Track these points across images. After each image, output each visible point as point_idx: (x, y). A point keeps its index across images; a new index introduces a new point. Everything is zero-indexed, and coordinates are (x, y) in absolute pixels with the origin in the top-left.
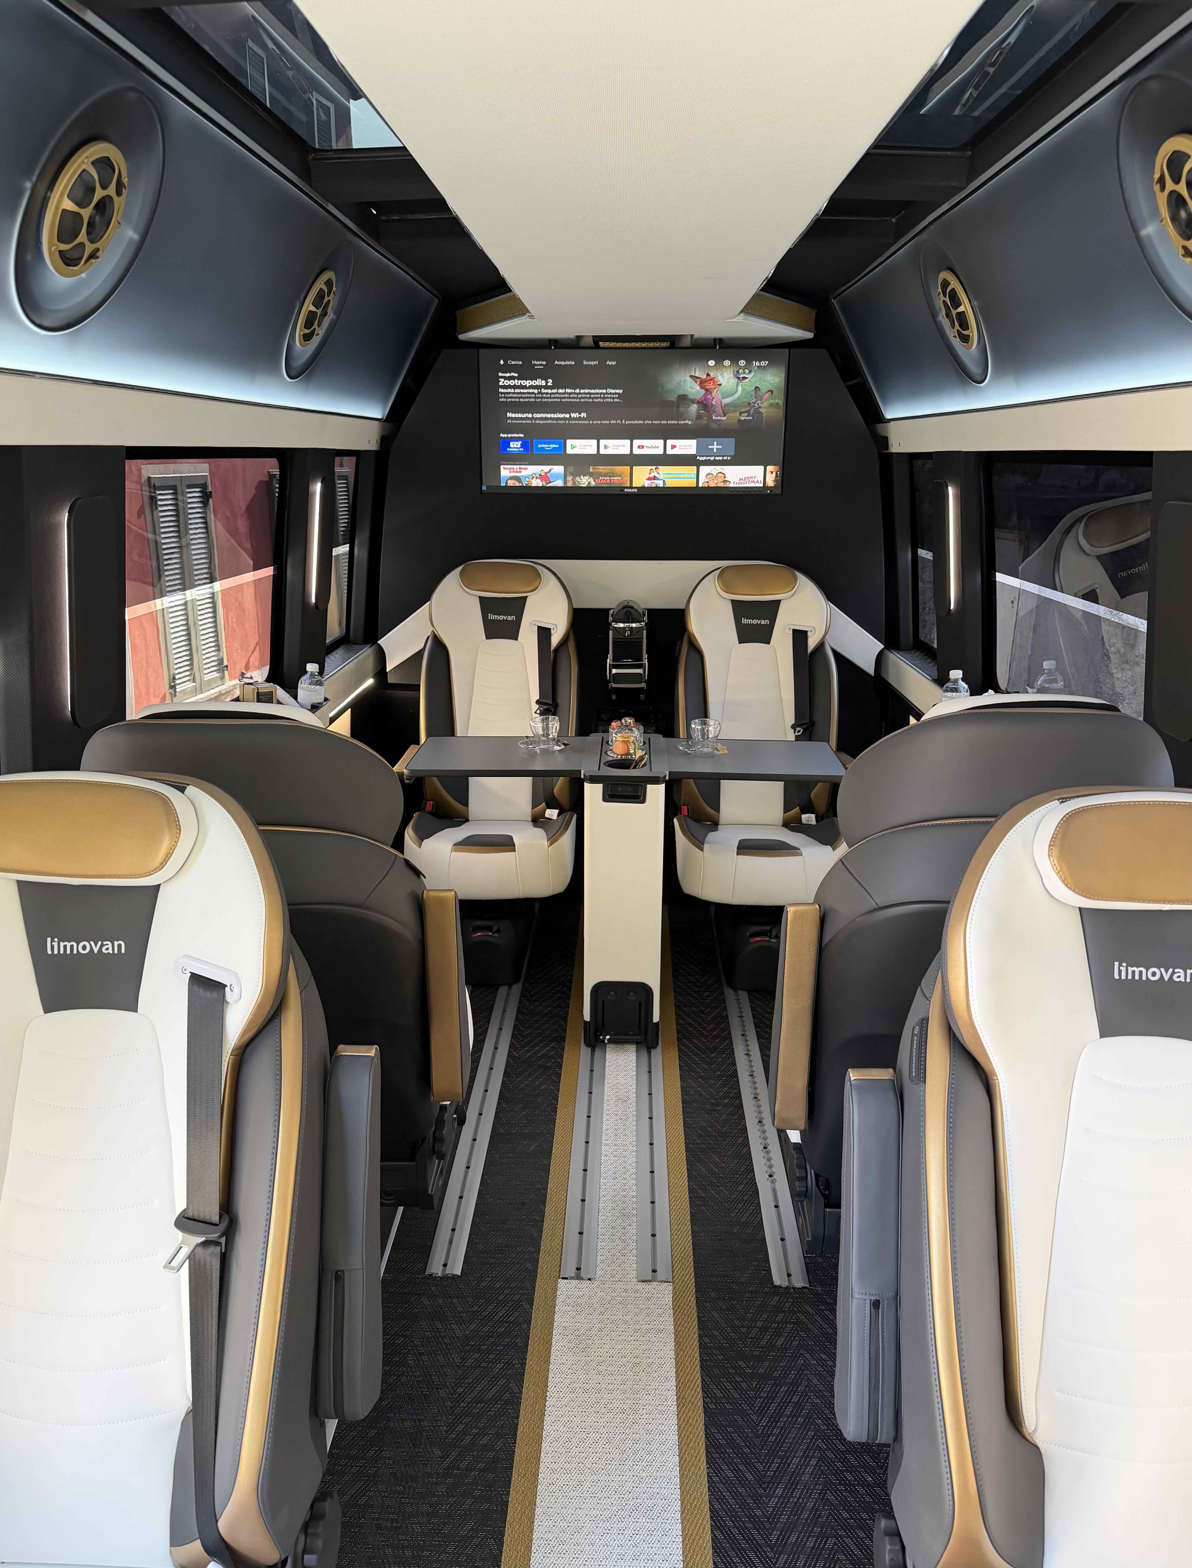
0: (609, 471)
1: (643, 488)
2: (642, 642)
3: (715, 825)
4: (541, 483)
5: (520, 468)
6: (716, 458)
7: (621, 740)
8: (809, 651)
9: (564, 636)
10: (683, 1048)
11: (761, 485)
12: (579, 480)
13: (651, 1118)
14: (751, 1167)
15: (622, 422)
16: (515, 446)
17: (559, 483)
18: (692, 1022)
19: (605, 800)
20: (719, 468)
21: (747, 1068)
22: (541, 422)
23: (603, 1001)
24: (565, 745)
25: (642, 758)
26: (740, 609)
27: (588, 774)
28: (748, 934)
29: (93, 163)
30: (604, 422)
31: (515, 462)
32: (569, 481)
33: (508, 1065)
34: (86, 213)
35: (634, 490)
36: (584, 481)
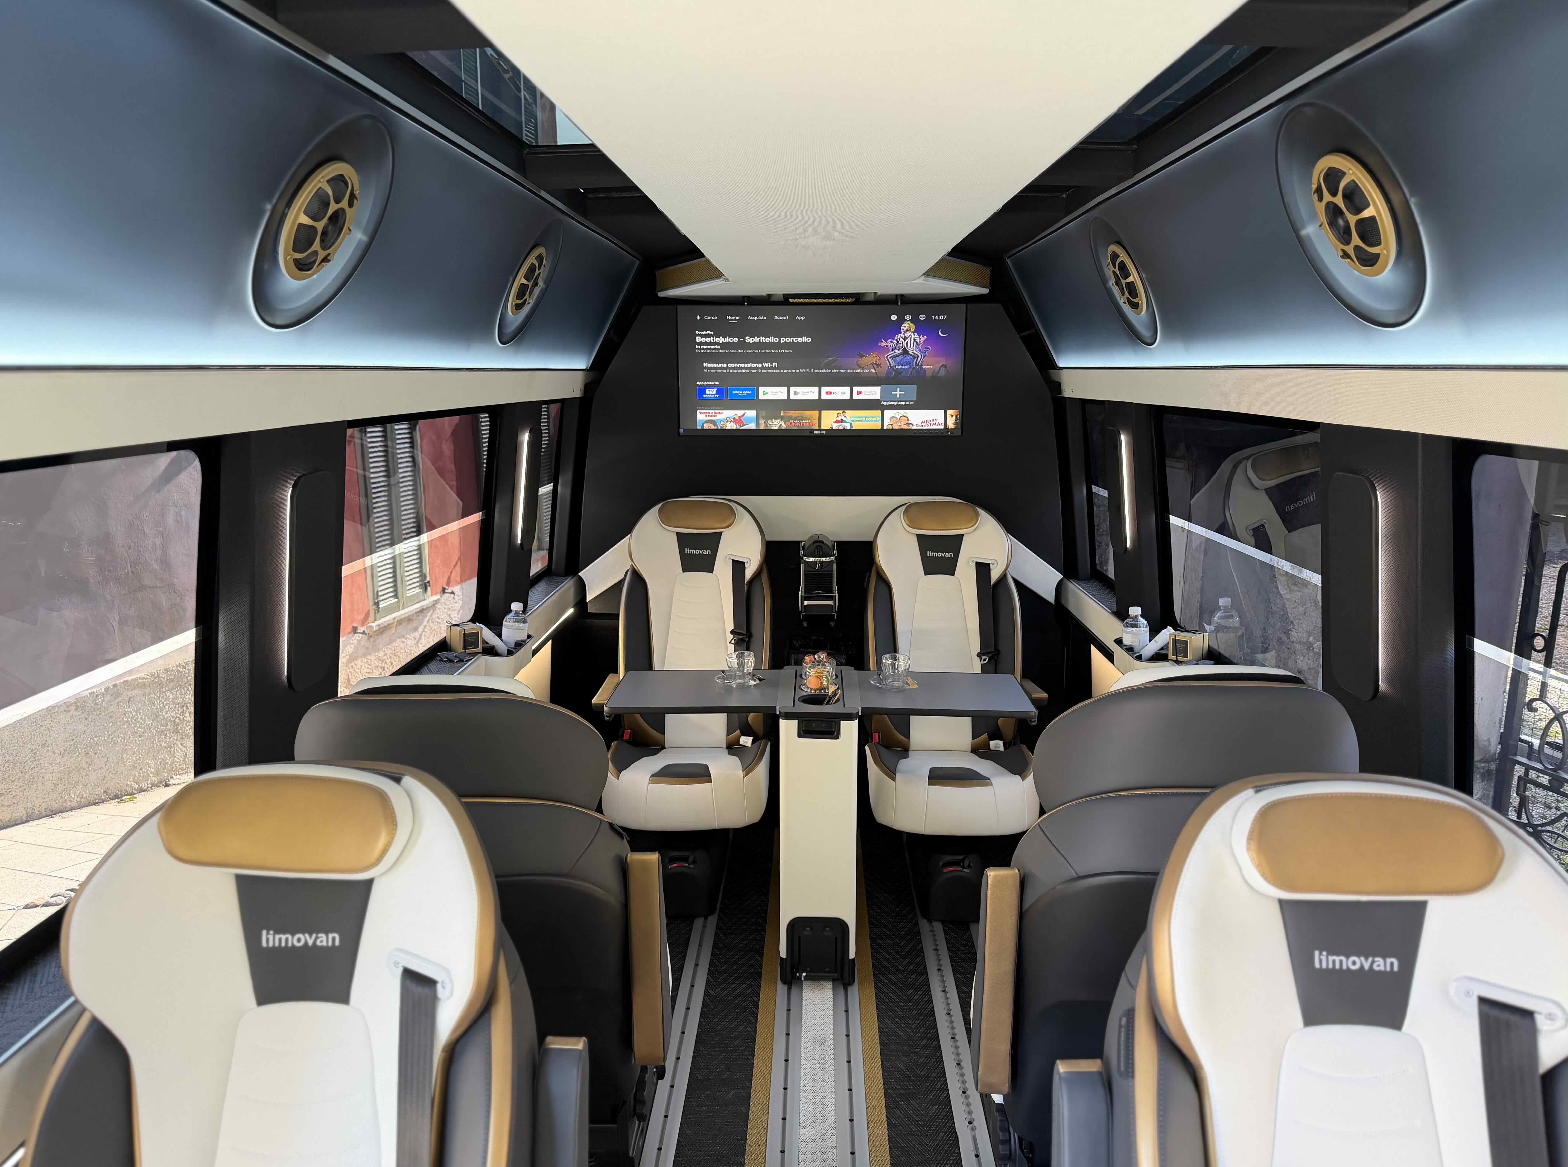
0: (799, 415)
1: (831, 430)
2: (832, 575)
3: (905, 751)
4: (735, 426)
5: (715, 413)
6: (899, 403)
7: (814, 675)
8: (992, 582)
9: (757, 570)
10: (879, 984)
11: (942, 427)
12: (771, 423)
13: (849, 1062)
14: (950, 1114)
15: (810, 370)
16: (711, 393)
17: (752, 426)
18: (887, 956)
19: (800, 735)
20: (902, 412)
21: (944, 1006)
22: (736, 371)
23: (799, 937)
24: (760, 680)
25: (835, 694)
26: (925, 543)
27: (783, 711)
28: (941, 864)
29: (328, 181)
30: (794, 371)
31: (710, 407)
32: (762, 424)
33: (704, 1006)
34: (320, 226)
35: (822, 432)
36: (776, 424)
